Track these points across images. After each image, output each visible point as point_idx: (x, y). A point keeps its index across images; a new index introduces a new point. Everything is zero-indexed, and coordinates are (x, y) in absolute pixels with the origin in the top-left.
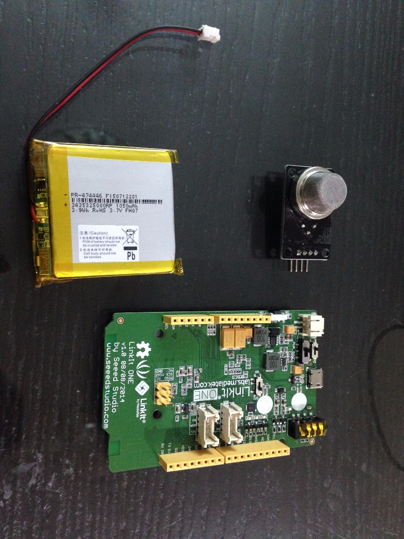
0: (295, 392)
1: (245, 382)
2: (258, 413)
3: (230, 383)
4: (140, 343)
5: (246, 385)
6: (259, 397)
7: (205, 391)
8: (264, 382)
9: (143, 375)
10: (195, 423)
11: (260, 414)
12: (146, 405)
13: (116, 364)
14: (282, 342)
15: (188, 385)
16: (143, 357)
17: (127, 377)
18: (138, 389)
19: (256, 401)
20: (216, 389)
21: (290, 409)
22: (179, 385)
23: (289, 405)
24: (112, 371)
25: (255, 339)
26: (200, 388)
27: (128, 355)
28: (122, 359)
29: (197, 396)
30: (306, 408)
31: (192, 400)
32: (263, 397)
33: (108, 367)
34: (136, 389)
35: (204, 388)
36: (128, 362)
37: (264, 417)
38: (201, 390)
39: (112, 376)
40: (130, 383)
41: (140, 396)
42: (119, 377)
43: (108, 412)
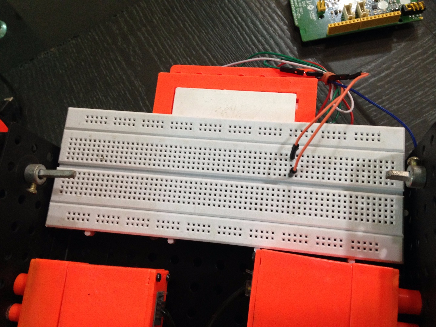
2: (379, 9)
9: (310, 2)
11: (381, 9)
17: (302, 4)
19: (377, 4)
21: (400, 5)
23: (399, 3)
24: (294, 3)
37: (384, 10)
39: (295, 5)
40: (305, 7)
41: (310, 11)
42: (298, 5)
43: (297, 18)
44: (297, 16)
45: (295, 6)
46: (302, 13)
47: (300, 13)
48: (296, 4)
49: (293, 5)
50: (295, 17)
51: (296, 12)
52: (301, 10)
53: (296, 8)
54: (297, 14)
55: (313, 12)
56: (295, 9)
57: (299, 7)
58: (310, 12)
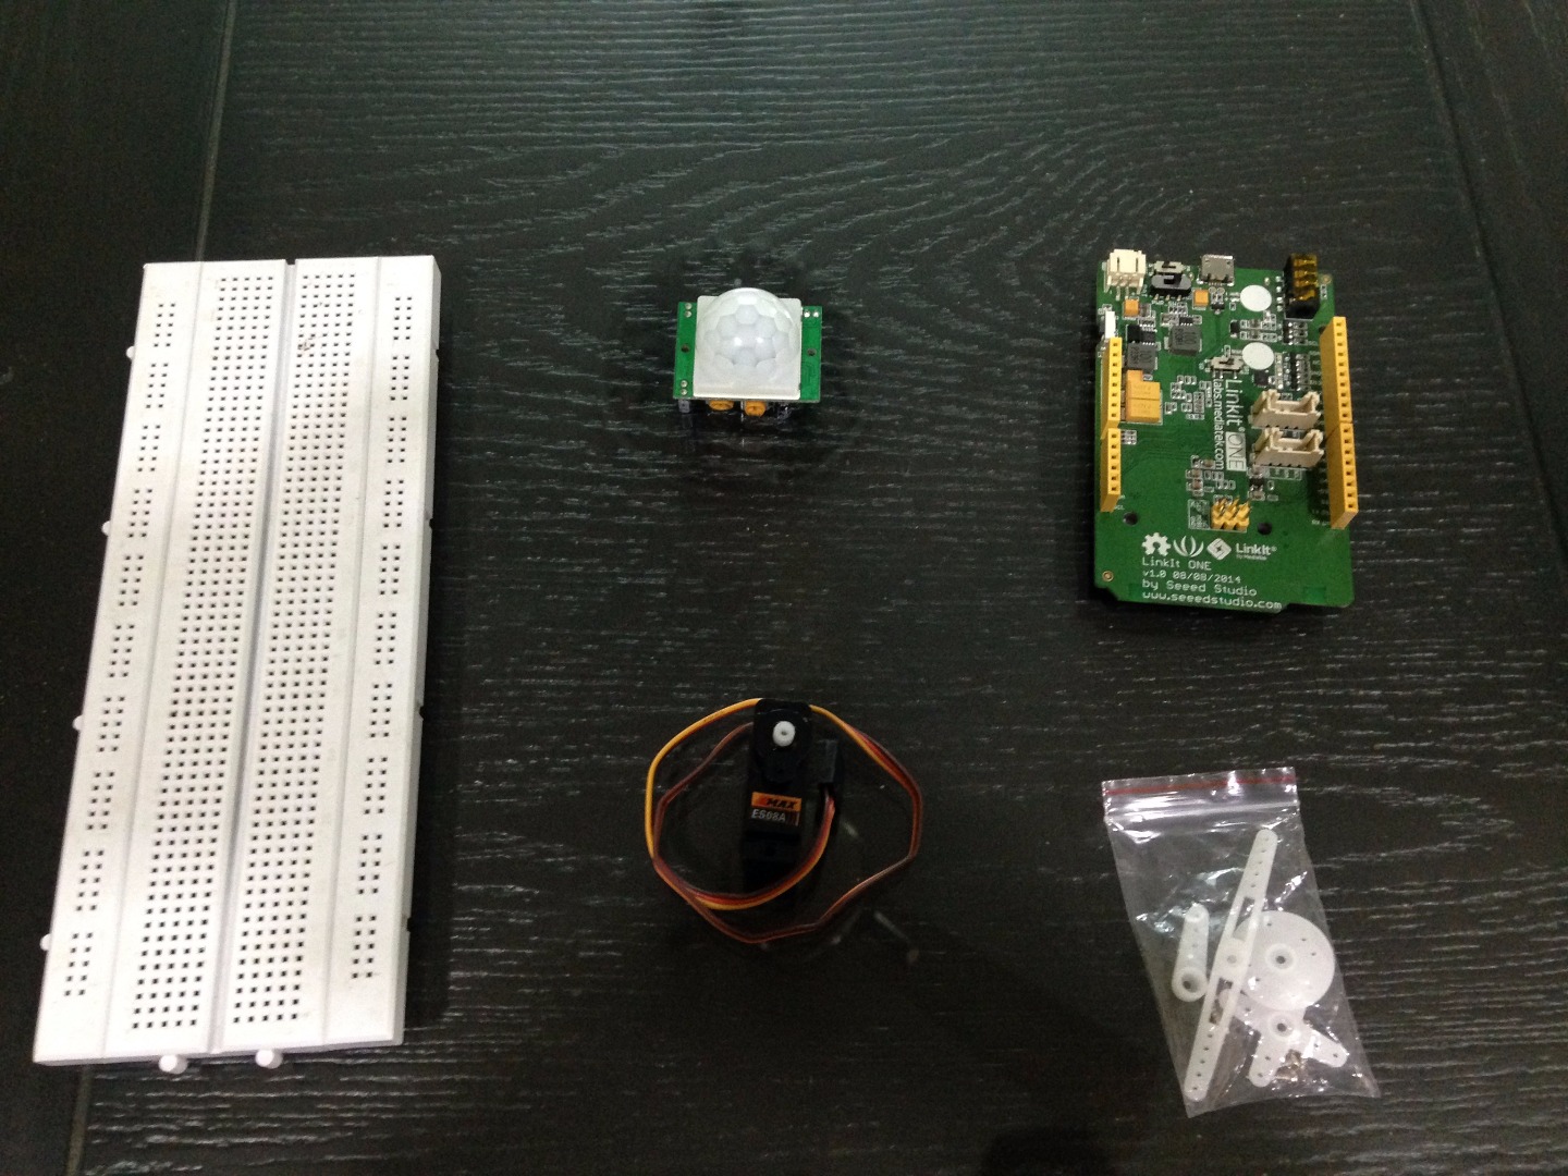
0: (1239, 304)
1: (1217, 387)
2: (1272, 369)
3: (1218, 413)
4: (1145, 549)
5: (1223, 386)
6: (1245, 365)
7: (1229, 452)
8: (1219, 355)
9: (1198, 546)
10: (1282, 471)
11: (1273, 365)
12: (1248, 545)
13: (1178, 586)
14: (1152, 323)
15: (1219, 479)
16: (1169, 546)
17: (1200, 571)
18: (1220, 556)
19: (1252, 371)
20: (1228, 434)
21: (1268, 314)
22: (1217, 492)
23: (1260, 315)
24: (1188, 593)
25: (1147, 366)
26: (1224, 460)
27: (1164, 568)
28: (1169, 576)
29: (1237, 464)
30: (1267, 288)
31: (1242, 474)
32: (1244, 358)
33: (1182, 598)
34: (1220, 558)
35: (1224, 454)
36: (1175, 569)
37: (1280, 357)
38: (1228, 459)
39: (1197, 593)
40: (1210, 566)
41: (1233, 552)
42: (1199, 583)
43: (1255, 600)
44: (1246, 598)
45: (1203, 595)
46: (1238, 579)
47: (1236, 585)
48: (1194, 588)
49: (1198, 599)
50: (1249, 604)
51: (1227, 597)
52: (1224, 579)
53: (1210, 591)
54: (1236, 596)
55: (1241, 548)
56: (1218, 595)
57: (1210, 585)
58: (1238, 556)
